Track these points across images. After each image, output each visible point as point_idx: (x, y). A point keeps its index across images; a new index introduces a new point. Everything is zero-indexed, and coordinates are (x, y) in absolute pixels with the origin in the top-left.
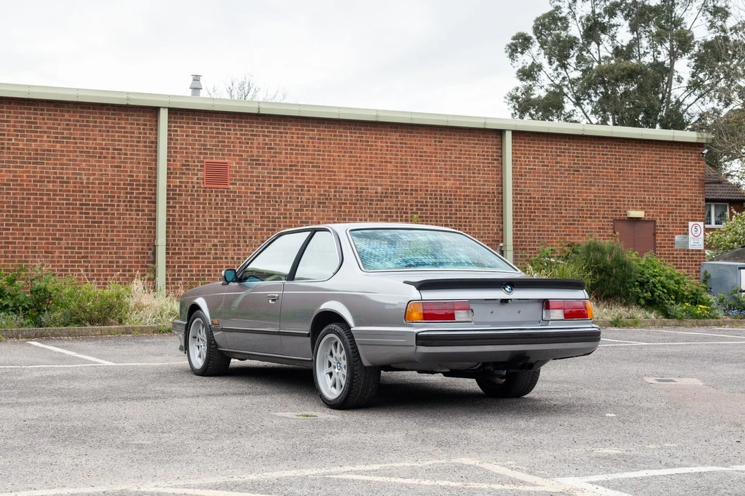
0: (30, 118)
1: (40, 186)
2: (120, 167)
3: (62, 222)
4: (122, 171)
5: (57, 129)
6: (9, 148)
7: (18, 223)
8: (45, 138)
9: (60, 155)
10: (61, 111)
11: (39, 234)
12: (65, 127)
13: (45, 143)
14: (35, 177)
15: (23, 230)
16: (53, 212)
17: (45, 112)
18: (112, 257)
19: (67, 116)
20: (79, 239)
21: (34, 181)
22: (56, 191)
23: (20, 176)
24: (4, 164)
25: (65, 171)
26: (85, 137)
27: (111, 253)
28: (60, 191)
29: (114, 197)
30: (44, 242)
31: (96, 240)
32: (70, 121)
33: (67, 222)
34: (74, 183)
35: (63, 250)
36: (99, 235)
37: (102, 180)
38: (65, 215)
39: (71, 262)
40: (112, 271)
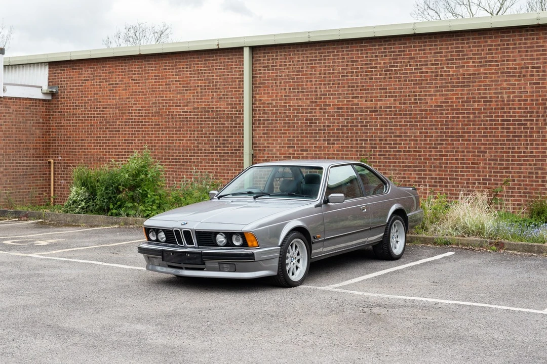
0: (458, 47)
1: (467, 106)
2: (539, 83)
3: (486, 136)
4: (540, 88)
5: (481, 54)
6: (442, 75)
7: (450, 139)
8: (471, 64)
9: (484, 78)
10: (484, 38)
11: (466, 148)
12: (488, 52)
13: (470, 67)
14: (463, 98)
15: (453, 144)
16: (479, 129)
17: (471, 41)
18: (532, 169)
19: (489, 42)
20: (501, 152)
21: (462, 102)
22: (481, 109)
23: (450, 99)
24: (438, 89)
25: (488, 91)
26: (505, 59)
27: (530, 165)
28: (484, 109)
29: (533, 112)
30: (471, 154)
31: (516, 152)
32: (492, 45)
33: (490, 136)
34: (496, 101)
35: (487, 162)
36: (519, 148)
37: (521, 97)
38: (488, 130)
39: (494, 172)
40: (532, 181)
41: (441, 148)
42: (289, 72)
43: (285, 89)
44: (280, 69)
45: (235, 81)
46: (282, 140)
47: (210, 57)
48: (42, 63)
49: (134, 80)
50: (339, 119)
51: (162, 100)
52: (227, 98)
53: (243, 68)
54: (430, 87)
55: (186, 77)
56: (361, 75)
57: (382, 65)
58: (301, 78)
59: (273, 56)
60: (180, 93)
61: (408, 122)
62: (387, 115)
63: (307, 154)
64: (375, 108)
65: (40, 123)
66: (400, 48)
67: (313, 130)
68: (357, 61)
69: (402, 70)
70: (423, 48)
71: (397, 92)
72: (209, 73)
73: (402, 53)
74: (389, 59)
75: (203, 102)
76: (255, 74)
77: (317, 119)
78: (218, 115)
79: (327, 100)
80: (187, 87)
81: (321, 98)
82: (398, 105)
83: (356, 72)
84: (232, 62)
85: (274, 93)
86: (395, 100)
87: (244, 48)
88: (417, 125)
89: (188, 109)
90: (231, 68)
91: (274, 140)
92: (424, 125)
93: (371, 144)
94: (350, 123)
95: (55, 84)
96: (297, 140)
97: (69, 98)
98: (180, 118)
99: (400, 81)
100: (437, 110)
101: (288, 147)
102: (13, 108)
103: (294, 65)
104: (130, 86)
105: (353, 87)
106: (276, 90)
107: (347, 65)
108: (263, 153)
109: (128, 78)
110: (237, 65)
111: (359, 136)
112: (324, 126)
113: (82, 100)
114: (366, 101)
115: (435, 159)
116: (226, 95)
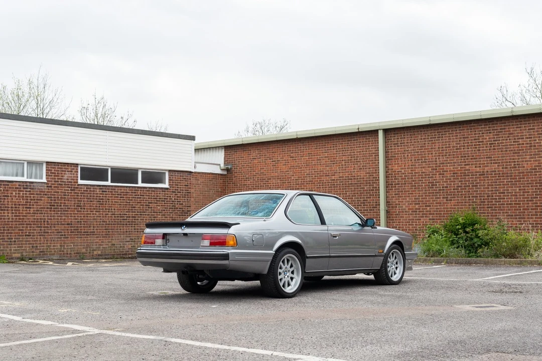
41: (536, 201)
42: (414, 147)
43: (411, 160)
44: (407, 146)
45: (372, 156)
46: (409, 199)
47: (351, 138)
48: (219, 147)
49: (292, 157)
50: (455, 181)
51: (314, 172)
52: (366, 169)
53: (378, 145)
54: (526, 155)
55: (333, 154)
56: (471, 148)
57: (488, 139)
58: (423, 152)
59: (401, 136)
60: (328, 166)
61: (509, 182)
62: (493, 177)
63: (430, 209)
64: (483, 172)
65: (219, 192)
66: (502, 126)
67: (434, 190)
68: (468, 138)
69: (503, 143)
70: (519, 126)
71: (500, 160)
72: (351, 150)
73: (503, 130)
74: (493, 135)
75: (347, 172)
76: (388, 150)
77: (437, 182)
78: (359, 181)
79: (445, 168)
80: (334, 161)
81: (440, 166)
82: (501, 169)
83: (467, 146)
84: (369, 141)
85: (403, 164)
86: (498, 166)
87: (379, 131)
88: (517, 184)
89: (335, 178)
90: (369, 146)
91: (404, 199)
92: (522, 184)
93: (481, 199)
94: (464, 184)
95: (230, 163)
96: (422, 199)
97: (241, 172)
98: (329, 185)
99: (502, 151)
100: (532, 172)
101: (415, 204)
102: (201, 180)
103: (418, 142)
104: (289, 162)
105: (466, 157)
106: (404, 161)
107: (460, 141)
108: (395, 209)
109: (288, 156)
110: (373, 143)
111: (471, 194)
112: (443, 187)
113: (251, 174)
114: (476, 167)
115: (531, 209)
116: (365, 166)
